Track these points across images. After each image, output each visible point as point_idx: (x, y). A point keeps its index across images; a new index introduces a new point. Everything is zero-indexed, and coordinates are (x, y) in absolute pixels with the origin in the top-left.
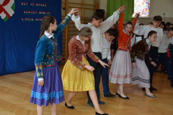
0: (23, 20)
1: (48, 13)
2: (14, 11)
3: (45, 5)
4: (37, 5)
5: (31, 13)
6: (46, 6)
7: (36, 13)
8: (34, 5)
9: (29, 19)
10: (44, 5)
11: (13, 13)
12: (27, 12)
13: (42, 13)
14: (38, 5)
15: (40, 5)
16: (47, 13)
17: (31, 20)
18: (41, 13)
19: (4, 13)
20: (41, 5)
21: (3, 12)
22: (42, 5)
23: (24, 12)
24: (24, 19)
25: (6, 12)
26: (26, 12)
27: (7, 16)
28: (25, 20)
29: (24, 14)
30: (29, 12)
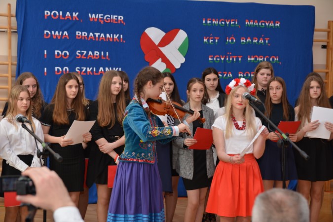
1: (273, 59)
2: (185, 57)
3: (265, 41)
4: (244, 41)
5: (227, 59)
6: (267, 42)
7: (240, 59)
8: (234, 41)
9: (220, 74)
10: (261, 41)
11: (183, 60)
12: (217, 58)
13: (256, 59)
14: (246, 40)
15: (252, 41)
16: (271, 59)
17: (225, 75)
18: (252, 59)
19: (162, 61)
20: (254, 41)
21: (160, 60)
22: (256, 41)
23: (210, 59)
25: (165, 60)
26: (215, 59)
27: (167, 67)
29: (210, 62)
30: (223, 57)
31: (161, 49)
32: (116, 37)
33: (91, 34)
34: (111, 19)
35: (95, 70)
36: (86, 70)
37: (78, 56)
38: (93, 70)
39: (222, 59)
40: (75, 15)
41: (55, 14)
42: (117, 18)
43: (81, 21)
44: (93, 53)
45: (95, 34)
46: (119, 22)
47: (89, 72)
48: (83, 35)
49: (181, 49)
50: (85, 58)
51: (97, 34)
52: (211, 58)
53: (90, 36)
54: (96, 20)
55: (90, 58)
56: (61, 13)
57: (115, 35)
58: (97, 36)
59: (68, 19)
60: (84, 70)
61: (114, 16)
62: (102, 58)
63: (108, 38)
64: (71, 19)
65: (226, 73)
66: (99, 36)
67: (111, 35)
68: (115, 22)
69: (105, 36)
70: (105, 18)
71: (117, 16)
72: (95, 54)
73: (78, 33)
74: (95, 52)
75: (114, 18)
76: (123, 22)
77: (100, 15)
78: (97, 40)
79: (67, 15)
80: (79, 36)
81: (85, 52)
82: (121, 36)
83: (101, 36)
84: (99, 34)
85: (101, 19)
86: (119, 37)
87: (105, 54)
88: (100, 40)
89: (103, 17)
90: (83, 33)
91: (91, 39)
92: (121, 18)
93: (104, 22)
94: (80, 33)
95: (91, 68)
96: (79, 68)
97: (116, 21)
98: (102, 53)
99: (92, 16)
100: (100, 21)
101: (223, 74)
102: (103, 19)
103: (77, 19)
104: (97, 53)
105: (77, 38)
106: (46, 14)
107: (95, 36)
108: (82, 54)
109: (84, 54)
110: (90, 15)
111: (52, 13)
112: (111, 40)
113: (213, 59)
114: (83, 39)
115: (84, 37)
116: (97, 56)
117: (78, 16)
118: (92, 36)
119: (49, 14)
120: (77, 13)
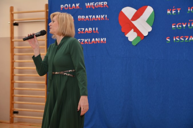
0: (169, 40)
2: (152, 27)
5: (189, 25)
9: (182, 38)
11: (150, 29)
12: (178, 25)
17: (187, 39)
19: (134, 31)
21: (133, 30)
23: (173, 27)
24: (172, 39)
25: (136, 30)
26: (177, 26)
27: (138, 35)
28: (174, 39)
29: (173, 29)
30: (184, 24)
31: (133, 22)
32: (102, 17)
33: (87, 17)
34: (99, 5)
35: (89, 40)
36: (84, 40)
37: (79, 32)
38: (88, 40)
39: (184, 26)
40: (77, 5)
41: (66, 6)
42: (103, 3)
43: (81, 9)
44: (88, 29)
45: (89, 16)
46: (105, 6)
47: (86, 42)
48: (82, 18)
49: (148, 21)
50: (83, 33)
51: (90, 16)
52: (174, 25)
53: (86, 18)
54: (90, 7)
55: (87, 33)
56: (70, 5)
57: (102, 16)
58: (90, 18)
59: (74, 8)
60: (83, 41)
61: (101, 3)
62: (94, 32)
63: (98, 18)
64: (75, 8)
65: (188, 37)
66: (92, 17)
67: (100, 16)
68: (102, 7)
69: (96, 17)
70: (95, 5)
71: (103, 2)
72: (89, 30)
73: (79, 17)
74: (90, 28)
75: (101, 4)
76: (107, 6)
77: (92, 3)
78: (90, 20)
79: (73, 6)
80: (80, 19)
81: (83, 29)
82: (106, 16)
83: (93, 18)
84: (91, 16)
85: (93, 6)
86: (105, 17)
87: (95, 29)
88: (92, 20)
89: (94, 4)
90: (82, 16)
91: (87, 20)
92: (105, 3)
93: (95, 7)
94: (80, 16)
95: (87, 39)
96: (80, 40)
97: (102, 5)
98: (94, 29)
99: (87, 4)
100: (92, 7)
101: (185, 38)
102: (94, 6)
103: (79, 8)
104: (90, 29)
105: (79, 20)
106: (61, 7)
107: (89, 17)
108: (81, 30)
109: (83, 30)
110: (86, 4)
111: (65, 6)
112: (99, 19)
113: (176, 26)
114: (82, 20)
115: (83, 19)
116: (90, 31)
117: (79, 6)
118: (88, 18)
119: (63, 7)
120: (79, 4)
